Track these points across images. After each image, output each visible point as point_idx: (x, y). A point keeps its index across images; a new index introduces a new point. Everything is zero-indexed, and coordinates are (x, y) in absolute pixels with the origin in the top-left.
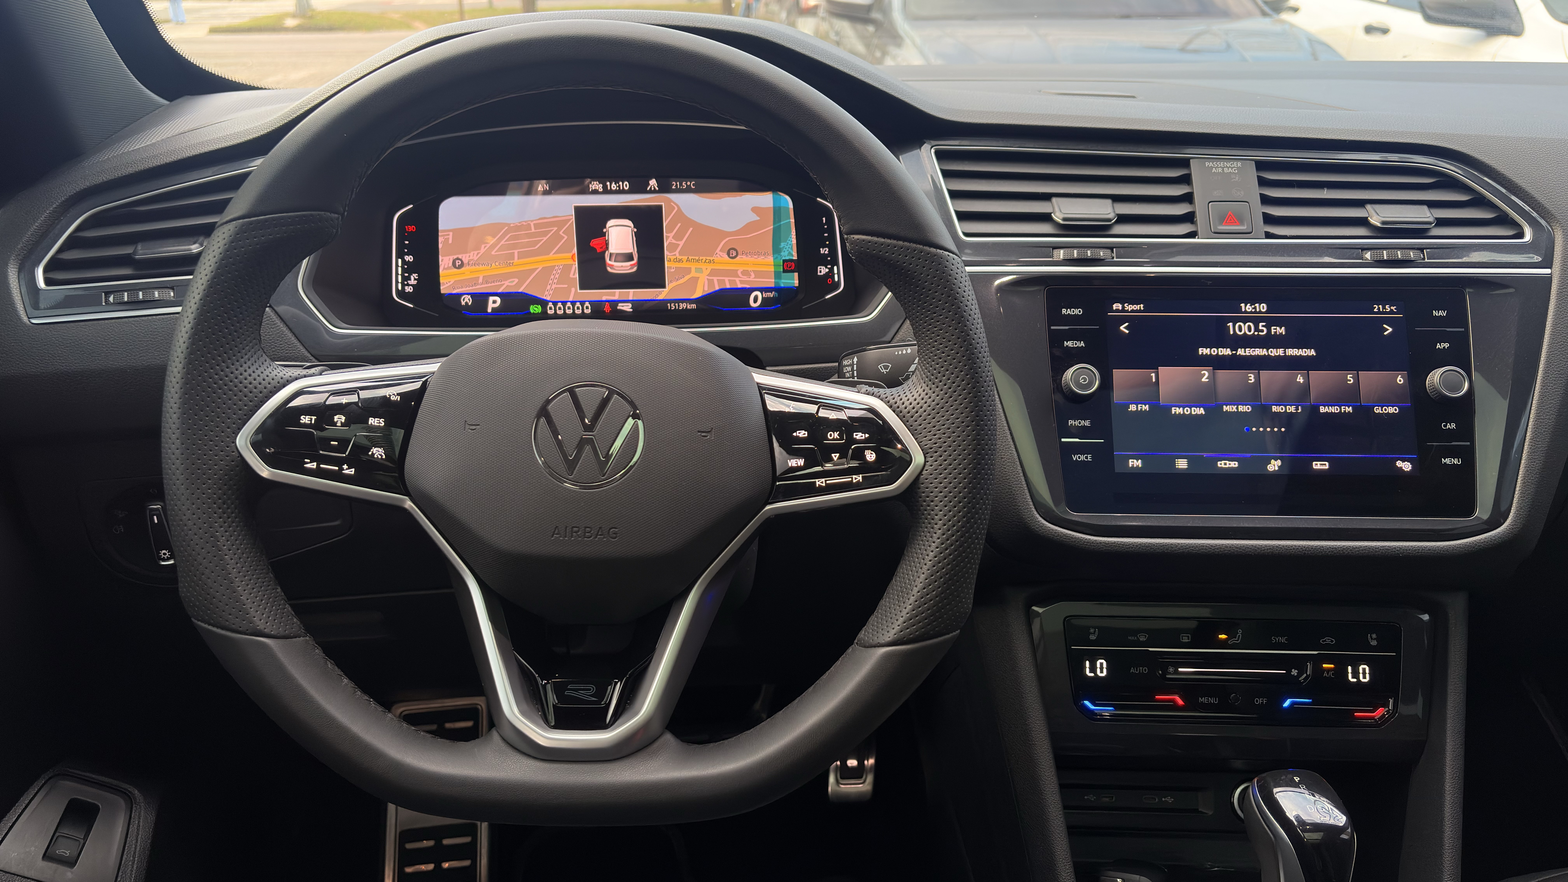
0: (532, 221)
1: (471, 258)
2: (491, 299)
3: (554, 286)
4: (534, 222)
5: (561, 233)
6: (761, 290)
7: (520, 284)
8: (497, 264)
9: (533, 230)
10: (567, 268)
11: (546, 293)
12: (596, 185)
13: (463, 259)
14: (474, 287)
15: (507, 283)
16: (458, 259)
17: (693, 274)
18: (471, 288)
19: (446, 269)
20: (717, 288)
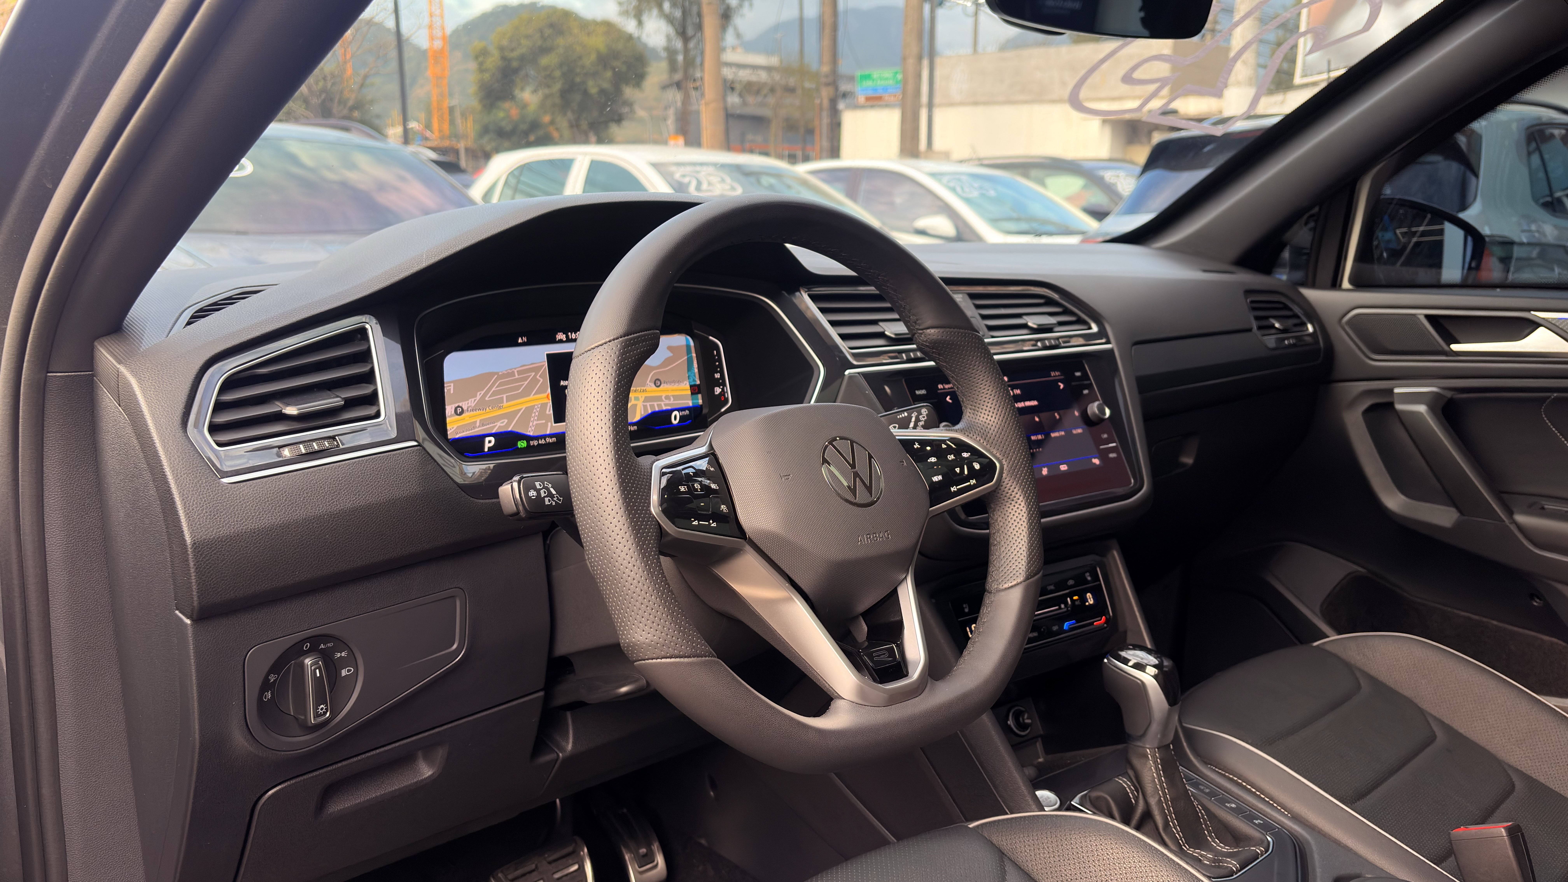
0: (515, 369)
1: (469, 405)
2: (487, 439)
3: (535, 423)
4: (517, 369)
5: (538, 377)
6: (679, 410)
7: (509, 424)
8: (490, 408)
9: (517, 376)
10: (544, 406)
11: (530, 429)
12: (561, 336)
13: (463, 407)
14: (473, 431)
15: (499, 424)
16: (459, 407)
17: (633, 402)
18: (470, 432)
19: (450, 417)
20: (650, 412)
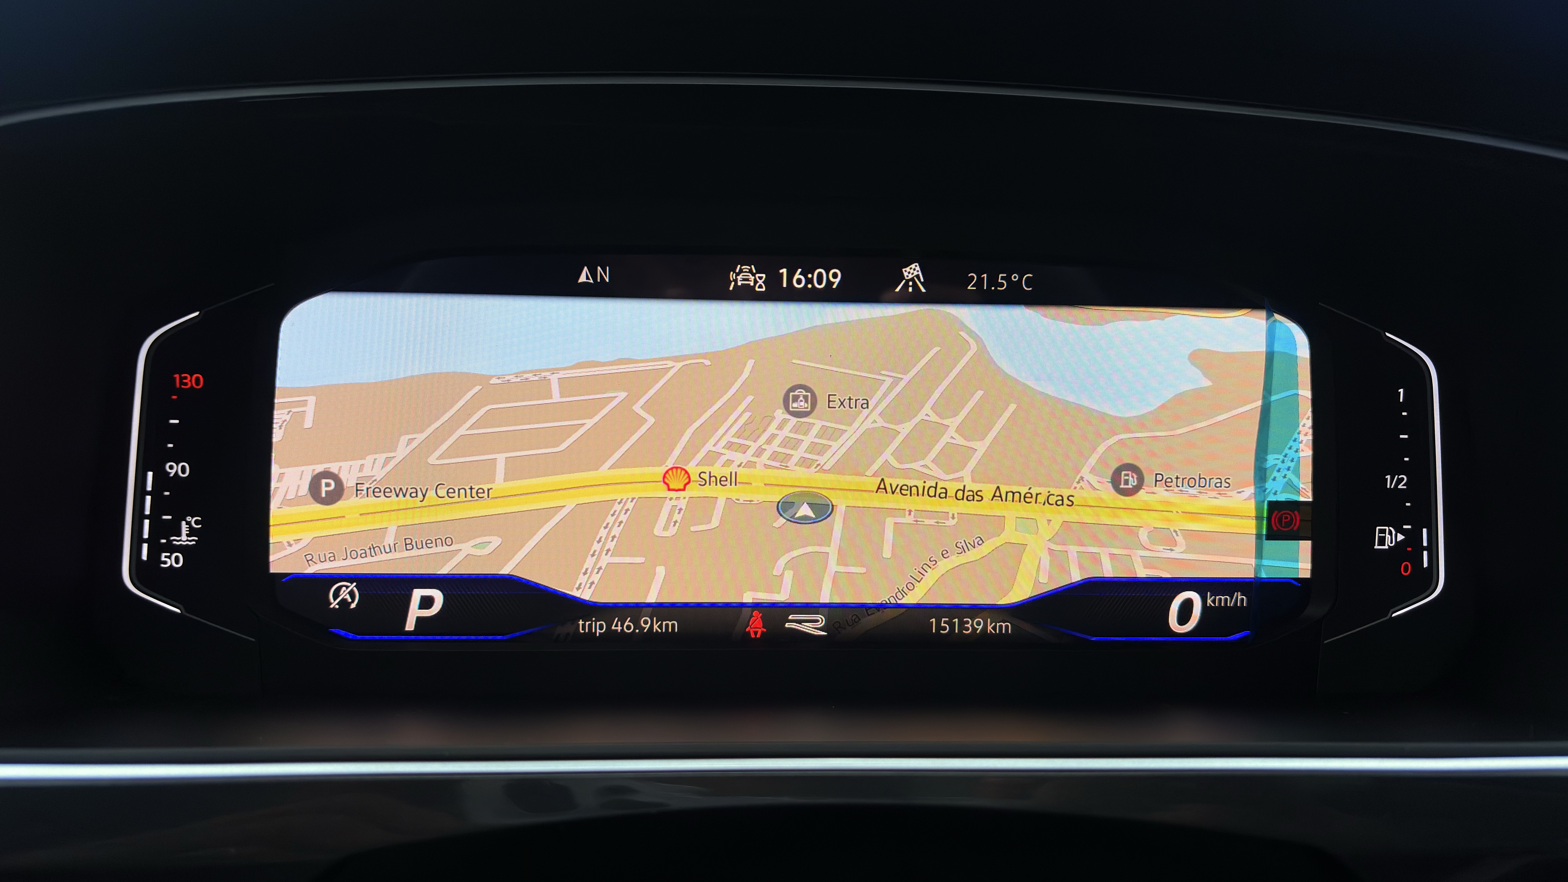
0: (553, 371)
1: (367, 472)
2: (418, 594)
3: (605, 560)
4: (562, 374)
5: (637, 408)
6: (1201, 585)
7: (504, 553)
8: (442, 492)
9: (556, 398)
10: (647, 509)
11: (582, 579)
13: (343, 476)
14: (369, 559)
15: (466, 548)
16: (327, 474)
17: (1011, 534)
18: (359, 561)
19: (286, 502)
20: (1076, 576)
